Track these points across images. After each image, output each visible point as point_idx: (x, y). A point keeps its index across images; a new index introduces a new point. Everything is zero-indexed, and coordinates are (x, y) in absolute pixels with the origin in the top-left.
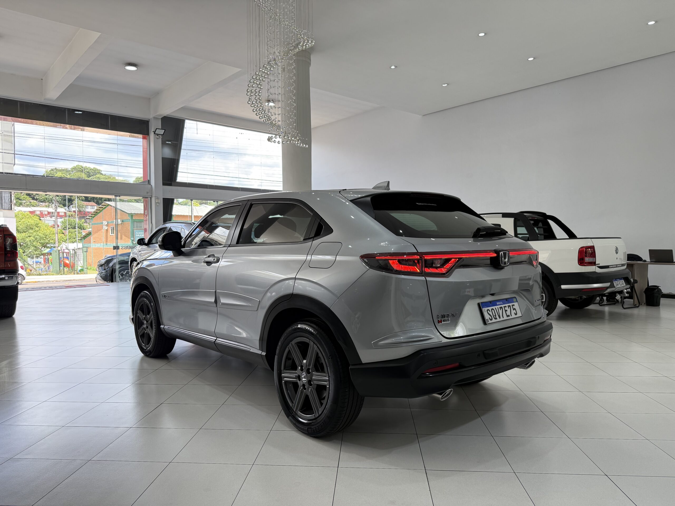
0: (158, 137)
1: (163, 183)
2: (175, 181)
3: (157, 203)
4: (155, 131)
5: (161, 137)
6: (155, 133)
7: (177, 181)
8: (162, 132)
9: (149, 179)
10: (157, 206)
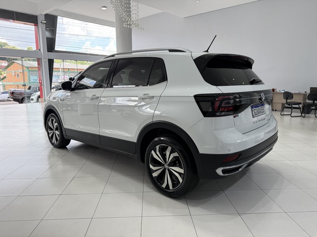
0: (43, 25)
1: (47, 50)
4: (41, 21)
7: (55, 50)
9: (40, 49)
10: (45, 63)
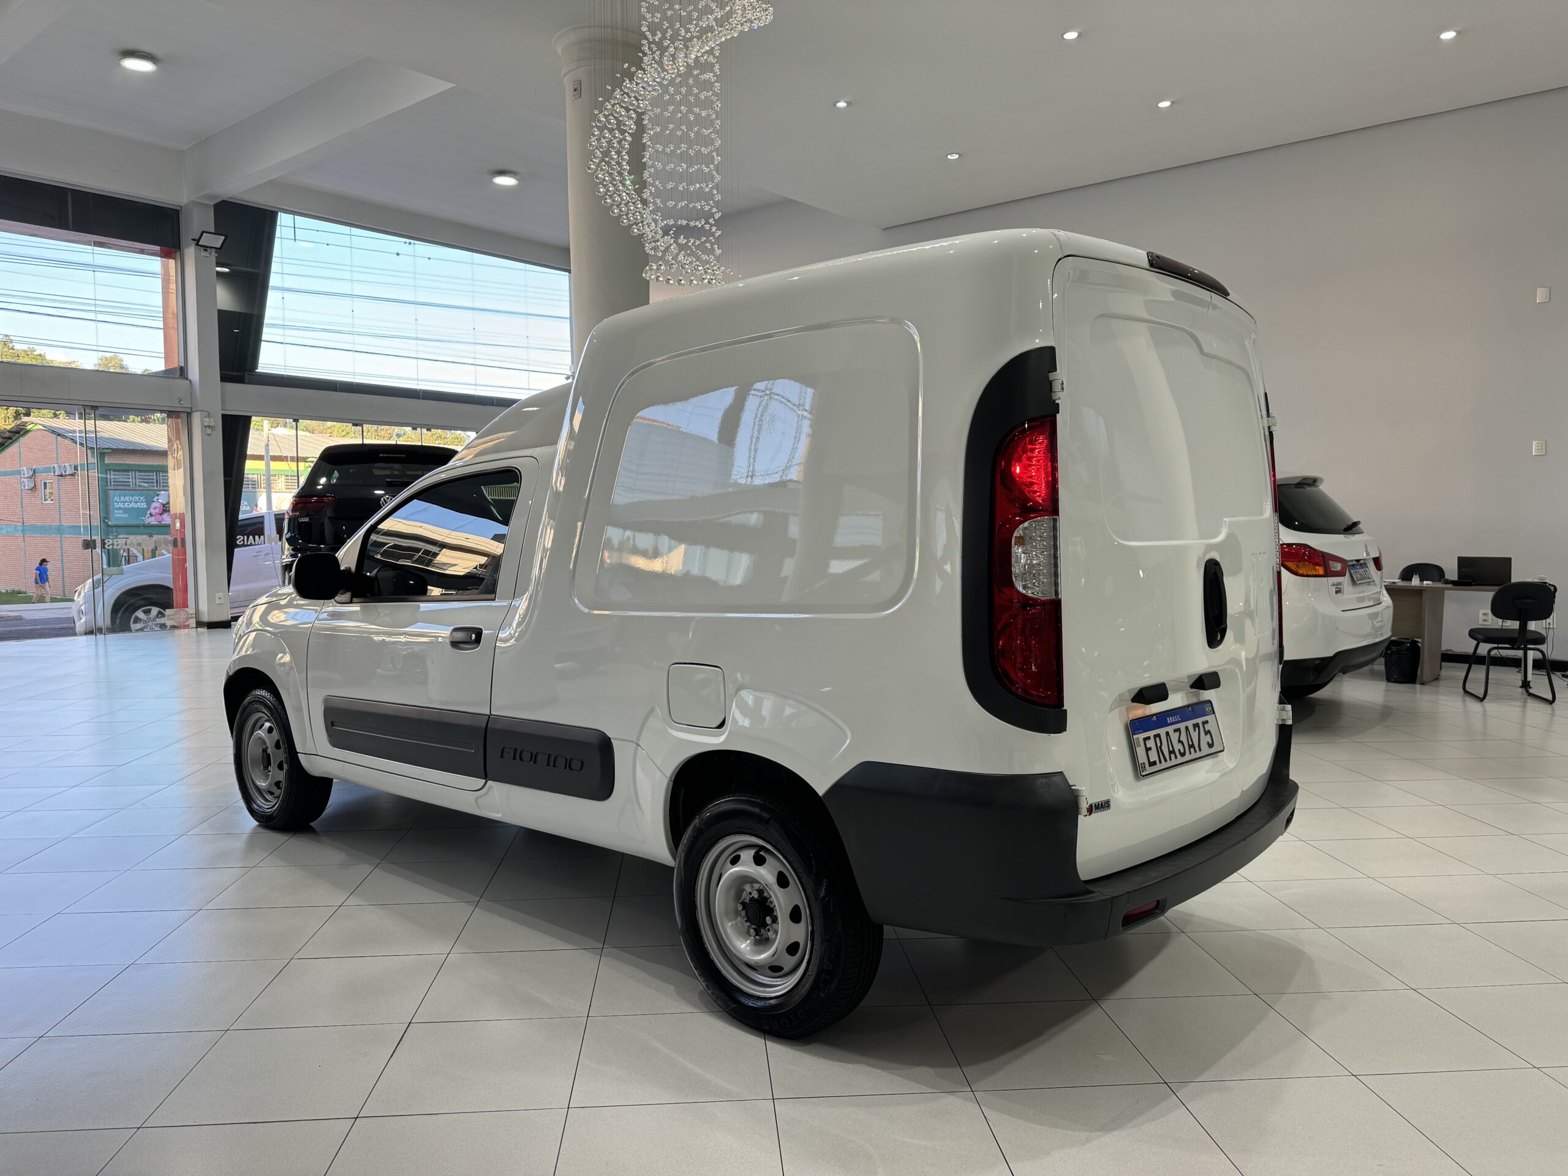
0: (204, 254)
1: (221, 374)
2: (250, 371)
3: (206, 426)
4: (197, 238)
5: (214, 254)
6: (200, 244)
7: (256, 371)
8: (217, 242)
9: (183, 365)
10: (206, 436)
